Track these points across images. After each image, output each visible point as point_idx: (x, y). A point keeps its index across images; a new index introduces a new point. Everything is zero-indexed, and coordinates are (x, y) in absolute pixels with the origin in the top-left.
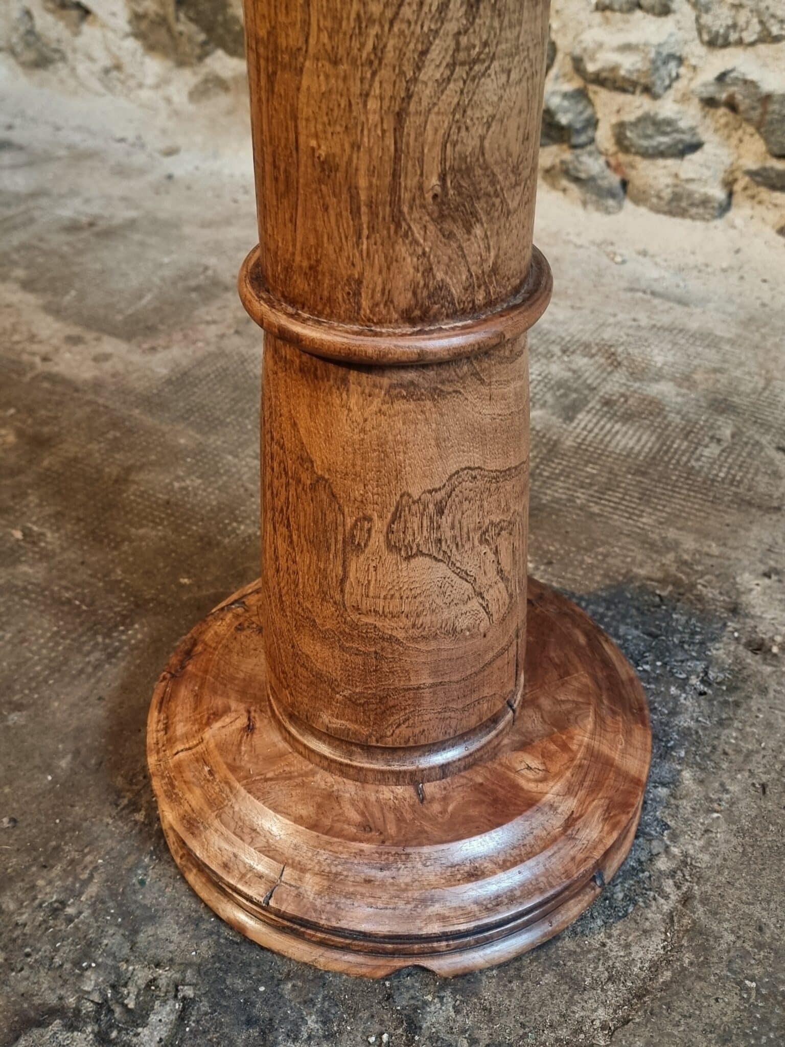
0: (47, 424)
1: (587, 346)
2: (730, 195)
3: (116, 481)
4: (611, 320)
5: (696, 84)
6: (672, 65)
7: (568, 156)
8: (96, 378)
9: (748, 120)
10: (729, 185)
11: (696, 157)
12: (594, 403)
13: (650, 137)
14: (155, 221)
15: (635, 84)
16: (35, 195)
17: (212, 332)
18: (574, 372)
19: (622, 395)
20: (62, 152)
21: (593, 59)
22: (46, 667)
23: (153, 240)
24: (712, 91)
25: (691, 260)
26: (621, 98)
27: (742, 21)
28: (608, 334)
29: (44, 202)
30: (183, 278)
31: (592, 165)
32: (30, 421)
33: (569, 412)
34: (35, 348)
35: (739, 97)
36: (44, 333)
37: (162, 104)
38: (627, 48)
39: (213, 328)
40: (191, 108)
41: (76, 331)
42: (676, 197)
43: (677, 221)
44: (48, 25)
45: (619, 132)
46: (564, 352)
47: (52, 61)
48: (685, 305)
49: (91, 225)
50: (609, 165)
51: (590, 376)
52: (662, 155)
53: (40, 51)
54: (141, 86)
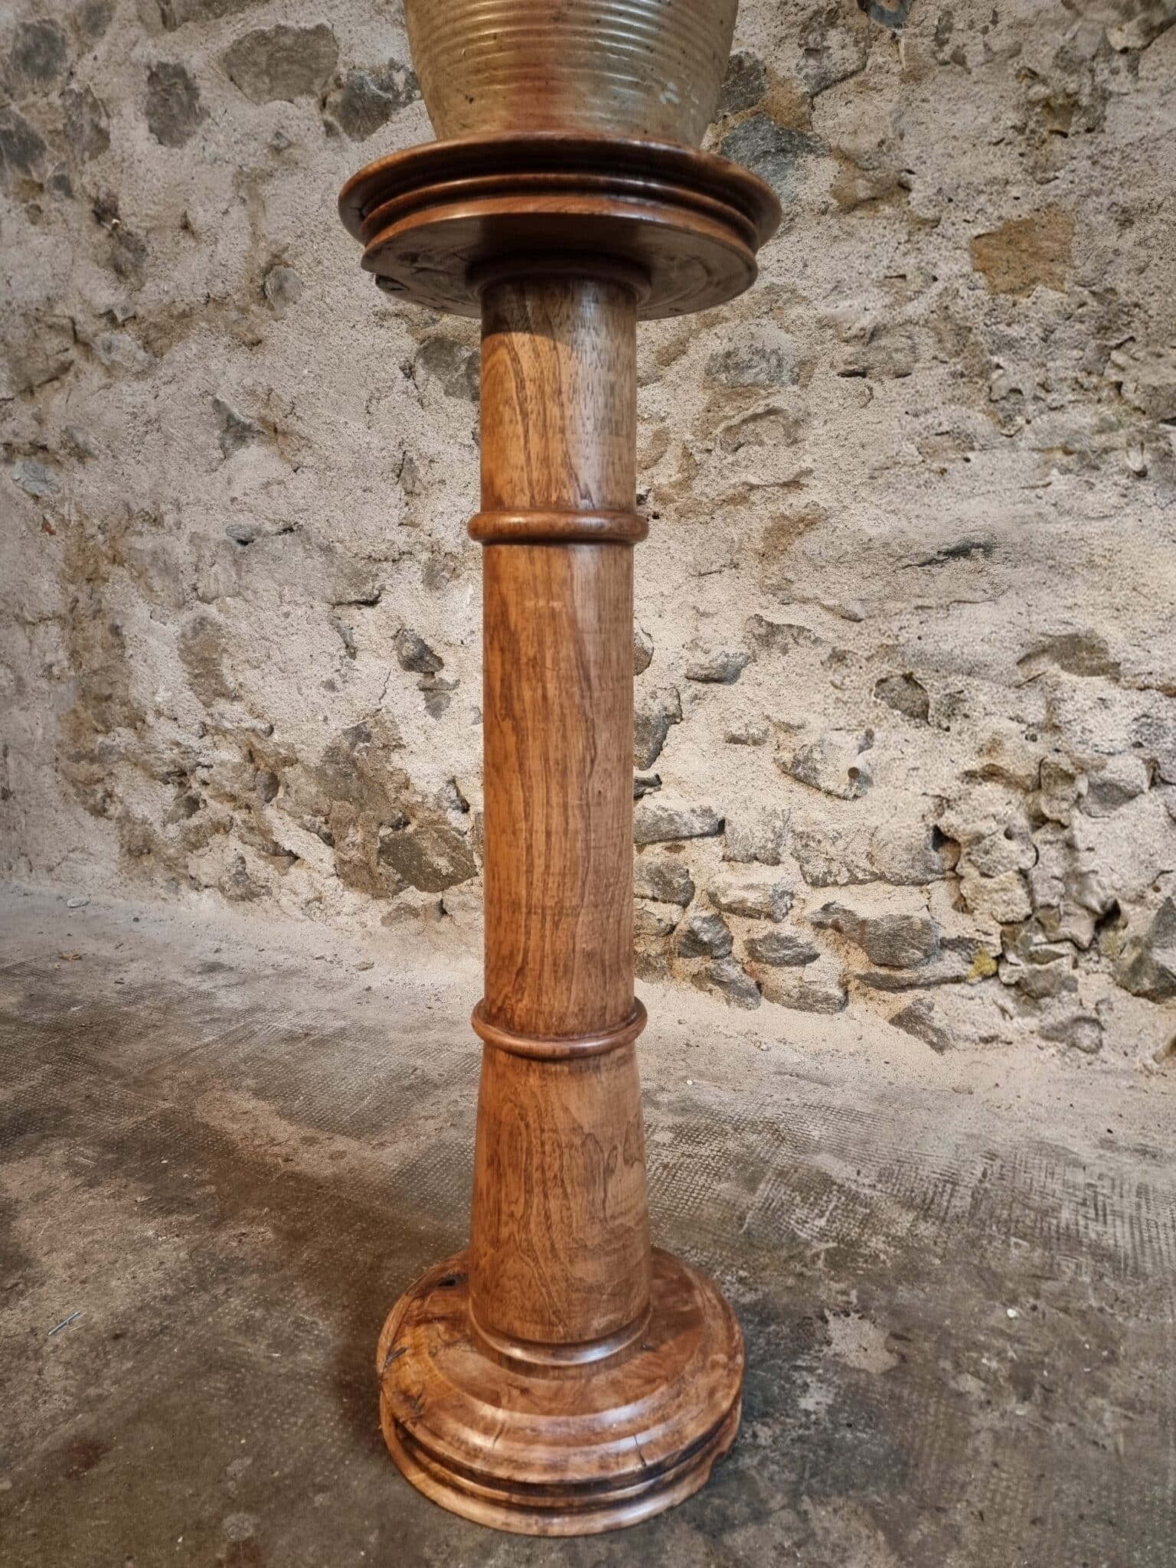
0: (300, 1220)
1: (753, 1124)
2: (846, 993)
3: (371, 1269)
4: (769, 1100)
5: (806, 913)
6: (787, 898)
7: (711, 964)
8: (335, 1175)
9: (852, 941)
10: (844, 985)
11: (815, 964)
12: (770, 1175)
13: (776, 950)
14: (362, 1028)
15: (760, 912)
16: (251, 1011)
17: (431, 1125)
18: (748, 1147)
19: (792, 1167)
20: (269, 971)
21: (725, 895)
22: (340, 1448)
23: (363, 1046)
24: (820, 917)
25: (824, 1046)
26: (750, 921)
27: (835, 870)
28: (769, 1113)
29: (259, 1016)
30: (397, 1078)
31: (731, 972)
32: (284, 1218)
33: (751, 1183)
34: (276, 1149)
35: (842, 922)
36: (282, 1137)
37: (357, 927)
38: (751, 887)
39: (431, 1121)
40: (385, 930)
41: (310, 1132)
42: (803, 996)
43: (807, 1014)
44: (259, 868)
45: (751, 947)
46: (736, 1130)
47: (258, 895)
48: (827, 1085)
49: (307, 1035)
50: (745, 971)
51: (762, 1150)
52: (788, 963)
53: (248, 888)
54: (339, 914)
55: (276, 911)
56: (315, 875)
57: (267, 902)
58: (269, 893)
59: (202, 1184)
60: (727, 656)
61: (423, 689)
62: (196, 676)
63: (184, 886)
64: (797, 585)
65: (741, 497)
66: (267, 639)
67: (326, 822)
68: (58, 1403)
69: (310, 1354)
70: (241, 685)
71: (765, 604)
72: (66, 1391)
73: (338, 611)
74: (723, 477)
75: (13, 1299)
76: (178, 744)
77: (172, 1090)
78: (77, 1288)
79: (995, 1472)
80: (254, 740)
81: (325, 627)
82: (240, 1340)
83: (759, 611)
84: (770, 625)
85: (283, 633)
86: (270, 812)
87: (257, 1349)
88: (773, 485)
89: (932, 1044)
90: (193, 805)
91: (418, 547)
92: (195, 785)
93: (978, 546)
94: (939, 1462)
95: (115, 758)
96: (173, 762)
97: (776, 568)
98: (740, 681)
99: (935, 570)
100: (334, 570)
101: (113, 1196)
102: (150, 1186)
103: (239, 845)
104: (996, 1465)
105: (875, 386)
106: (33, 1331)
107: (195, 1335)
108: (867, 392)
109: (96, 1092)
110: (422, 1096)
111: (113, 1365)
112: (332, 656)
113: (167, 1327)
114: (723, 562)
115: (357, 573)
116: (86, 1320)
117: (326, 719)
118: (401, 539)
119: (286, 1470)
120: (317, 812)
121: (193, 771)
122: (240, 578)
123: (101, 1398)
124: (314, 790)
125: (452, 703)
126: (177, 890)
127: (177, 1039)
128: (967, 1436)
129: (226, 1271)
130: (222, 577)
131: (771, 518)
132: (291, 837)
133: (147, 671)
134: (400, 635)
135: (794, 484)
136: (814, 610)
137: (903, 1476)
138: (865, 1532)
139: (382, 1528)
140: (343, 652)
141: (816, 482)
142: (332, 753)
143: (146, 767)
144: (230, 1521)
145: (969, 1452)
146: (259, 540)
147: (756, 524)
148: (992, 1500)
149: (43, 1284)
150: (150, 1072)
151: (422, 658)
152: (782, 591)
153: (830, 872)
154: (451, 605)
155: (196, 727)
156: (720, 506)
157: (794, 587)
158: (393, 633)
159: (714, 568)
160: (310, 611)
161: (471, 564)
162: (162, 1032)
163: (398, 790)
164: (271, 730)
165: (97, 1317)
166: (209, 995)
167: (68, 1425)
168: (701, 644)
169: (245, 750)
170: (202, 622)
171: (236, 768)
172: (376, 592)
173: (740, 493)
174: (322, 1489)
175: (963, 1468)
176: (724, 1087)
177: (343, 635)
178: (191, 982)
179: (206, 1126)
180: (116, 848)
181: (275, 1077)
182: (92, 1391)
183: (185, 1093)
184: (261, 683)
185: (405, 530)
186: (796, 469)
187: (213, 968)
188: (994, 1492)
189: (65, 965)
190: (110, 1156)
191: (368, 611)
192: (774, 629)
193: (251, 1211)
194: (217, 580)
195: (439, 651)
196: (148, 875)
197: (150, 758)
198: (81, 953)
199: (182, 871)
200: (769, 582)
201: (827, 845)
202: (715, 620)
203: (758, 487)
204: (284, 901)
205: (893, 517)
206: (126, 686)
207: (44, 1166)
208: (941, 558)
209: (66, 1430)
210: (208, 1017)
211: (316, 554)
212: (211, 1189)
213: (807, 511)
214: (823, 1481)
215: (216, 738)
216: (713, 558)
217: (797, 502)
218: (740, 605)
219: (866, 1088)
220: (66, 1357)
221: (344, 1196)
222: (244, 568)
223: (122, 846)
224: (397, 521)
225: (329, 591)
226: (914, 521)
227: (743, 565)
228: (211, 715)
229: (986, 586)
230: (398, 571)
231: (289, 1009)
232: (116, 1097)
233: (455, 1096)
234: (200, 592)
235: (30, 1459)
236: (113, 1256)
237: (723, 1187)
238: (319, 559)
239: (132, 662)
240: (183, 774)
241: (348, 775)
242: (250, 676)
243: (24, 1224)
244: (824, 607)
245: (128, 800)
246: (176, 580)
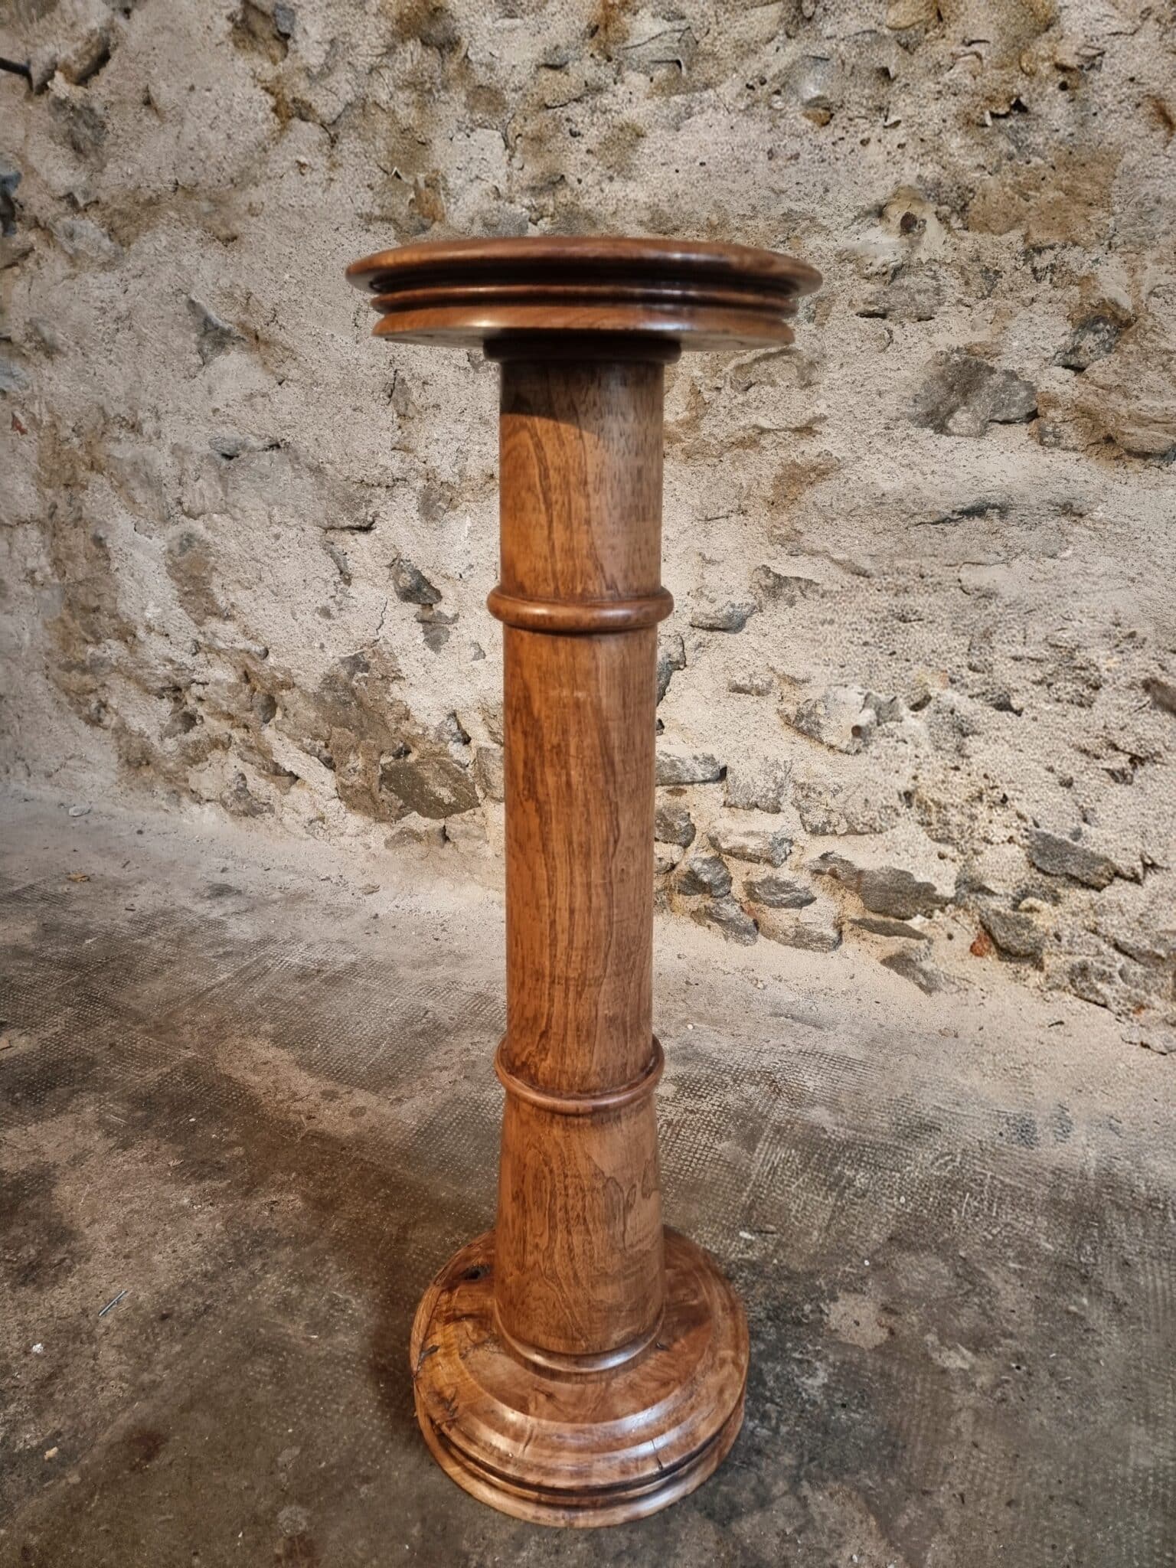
0: (327, 1186)
1: (752, 1074)
2: (840, 933)
3: (397, 1241)
4: (766, 1046)
5: (805, 860)
6: (786, 845)
7: (710, 903)
8: (357, 1134)
9: (848, 887)
10: (838, 927)
11: (811, 907)
12: (768, 1132)
13: (774, 893)
14: (372, 964)
15: (759, 858)
16: (263, 942)
17: (445, 1077)
18: (747, 1101)
19: (788, 1122)
20: (277, 895)
21: (725, 840)
23: (375, 984)
24: (818, 865)
25: (818, 984)
26: (749, 865)
27: (834, 820)
28: (766, 1061)
29: (271, 949)
30: (409, 1023)
31: (731, 910)
32: (311, 1184)
33: (750, 1141)
34: (299, 1105)
35: (839, 871)
36: (303, 1091)
37: (361, 848)
38: (750, 834)
39: (445, 1073)
40: (389, 853)
41: (329, 1085)
42: (799, 935)
43: (802, 952)
44: (261, 786)
45: (750, 888)
46: (735, 1081)
47: (261, 812)
48: (818, 1026)
49: (319, 971)
50: (742, 909)
51: (760, 1104)
52: (785, 906)
53: (250, 804)
54: (342, 834)
55: (279, 829)
56: (316, 796)
57: (270, 819)
58: (272, 810)
59: (230, 1145)
60: (733, 606)
61: (422, 621)
62: (186, 594)
63: (185, 799)
64: (806, 537)
65: (752, 440)
66: (258, 561)
67: (327, 746)
68: (116, 1389)
69: (346, 1335)
70: (233, 605)
71: (773, 554)
72: (121, 1377)
73: (331, 535)
74: (733, 418)
75: (62, 1276)
76: (171, 661)
77: (192, 1037)
78: (122, 1263)
79: (975, 1452)
80: (249, 661)
81: (318, 551)
82: (279, 1320)
83: (766, 562)
84: (778, 576)
85: (275, 555)
86: (269, 733)
87: (295, 1330)
88: (785, 429)
89: (920, 985)
90: (190, 720)
91: (413, 473)
92: (191, 701)
93: (994, 507)
94: (925, 1443)
95: (107, 670)
96: (167, 678)
97: (785, 517)
98: (745, 630)
99: (948, 528)
100: (325, 492)
101: (145, 1159)
102: (180, 1148)
103: (239, 762)
104: (975, 1445)
105: (896, 329)
106: (85, 1312)
107: (238, 1314)
108: (887, 335)
109: (119, 1039)
110: (435, 1043)
111: (162, 1348)
112: (326, 582)
113: (209, 1307)
114: (730, 508)
115: (350, 498)
116: (133, 1299)
117: (322, 646)
118: (394, 464)
119: (332, 1460)
120: (316, 737)
121: (188, 688)
122: (226, 495)
123: (155, 1385)
124: (313, 715)
125: (452, 637)
126: (178, 803)
127: (195, 977)
128: (951, 1415)
129: (260, 1244)
130: (208, 493)
131: (781, 464)
132: (291, 758)
133: (134, 585)
134: (396, 565)
135: (806, 430)
136: (823, 563)
137: (893, 1457)
138: (858, 1516)
139: (423, 1520)
140: (337, 578)
141: (830, 430)
142: (330, 681)
143: (138, 681)
144: (284, 1514)
145: (952, 1432)
146: (244, 455)
147: (766, 471)
148: (972, 1481)
149: (88, 1260)
150: (170, 1015)
151: (419, 589)
152: (791, 543)
153: (829, 823)
154: (448, 537)
155: (189, 644)
156: (729, 449)
157: (803, 539)
158: (388, 561)
159: (721, 513)
160: (301, 534)
161: (468, 496)
162: (177, 968)
163: (398, 721)
164: (266, 653)
165: (143, 1296)
166: (219, 924)
167: (126, 1415)
168: (706, 592)
169: (240, 671)
170: (188, 540)
171: (231, 688)
172: (370, 519)
173: (750, 437)
174: (366, 1480)
175: (946, 1448)
176: (724, 1031)
177: (337, 561)
178: (201, 908)
179: (229, 1078)
180: (114, 758)
181: (292, 1023)
182: (146, 1377)
183: (205, 1040)
184: (253, 604)
185: (399, 455)
186: (809, 414)
187: (221, 891)
188: (974, 1473)
189: (74, 888)
190: (139, 1114)
191: (362, 537)
192: (781, 581)
193: (280, 1177)
194: (202, 496)
195: (437, 583)
196: (148, 787)
197: (144, 673)
198: (89, 873)
199: (183, 784)
200: (777, 532)
201: (827, 797)
202: (721, 568)
203: (769, 431)
204: (287, 819)
205: (909, 473)
206: (115, 600)
207: (77, 1125)
208: (955, 517)
209: (125, 1420)
210: (221, 950)
211: (306, 474)
212: (239, 1151)
213: (819, 460)
214: (821, 1466)
215: (210, 656)
216: (721, 503)
217: (810, 450)
218: (747, 553)
219: (857, 1031)
220: (118, 1340)
221: (366, 1158)
222: (231, 485)
223: (120, 757)
224: (389, 445)
225: (320, 515)
226: (929, 477)
227: (751, 512)
228: (204, 634)
229: (1000, 549)
230: (392, 497)
231: (300, 941)
232: (139, 1045)
233: (466, 1043)
234: (186, 506)
235: (95, 1451)
236: (152, 1229)
237: (723, 1146)
238: (308, 480)
239: (118, 575)
240: (178, 689)
241: (346, 704)
242: (241, 597)
243: (64, 1191)
244: (832, 560)
245: (123, 712)
246: (159, 494)
